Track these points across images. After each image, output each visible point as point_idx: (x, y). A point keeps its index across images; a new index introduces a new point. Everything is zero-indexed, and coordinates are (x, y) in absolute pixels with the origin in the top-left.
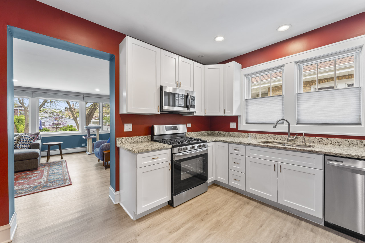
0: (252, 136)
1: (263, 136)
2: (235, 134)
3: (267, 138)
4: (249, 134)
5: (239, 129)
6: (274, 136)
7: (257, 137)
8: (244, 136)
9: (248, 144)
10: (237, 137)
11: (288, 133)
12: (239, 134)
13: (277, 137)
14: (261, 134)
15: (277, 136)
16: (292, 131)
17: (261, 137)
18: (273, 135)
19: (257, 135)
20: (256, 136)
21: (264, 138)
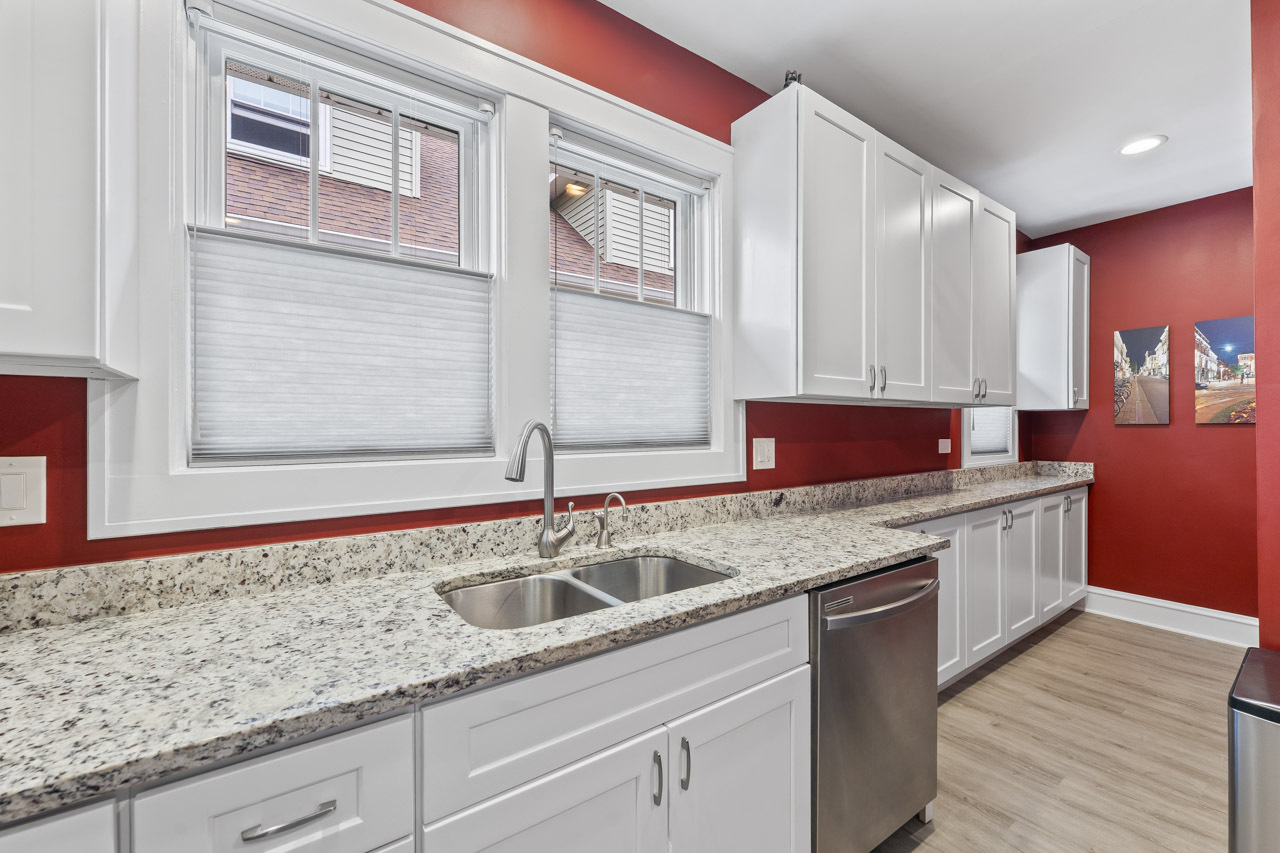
0: (285, 565)
1: (381, 549)
2: (48, 591)
3: (411, 557)
4: (252, 553)
5: (98, 528)
6: (461, 537)
7: (333, 567)
8: (187, 589)
9: (453, 682)
10: (79, 619)
11: (541, 502)
12: (113, 583)
13: (472, 539)
14: (361, 539)
15: (475, 529)
16: (561, 490)
17: (360, 560)
18: (448, 529)
19: (330, 555)
20: (320, 564)
21: (390, 566)
